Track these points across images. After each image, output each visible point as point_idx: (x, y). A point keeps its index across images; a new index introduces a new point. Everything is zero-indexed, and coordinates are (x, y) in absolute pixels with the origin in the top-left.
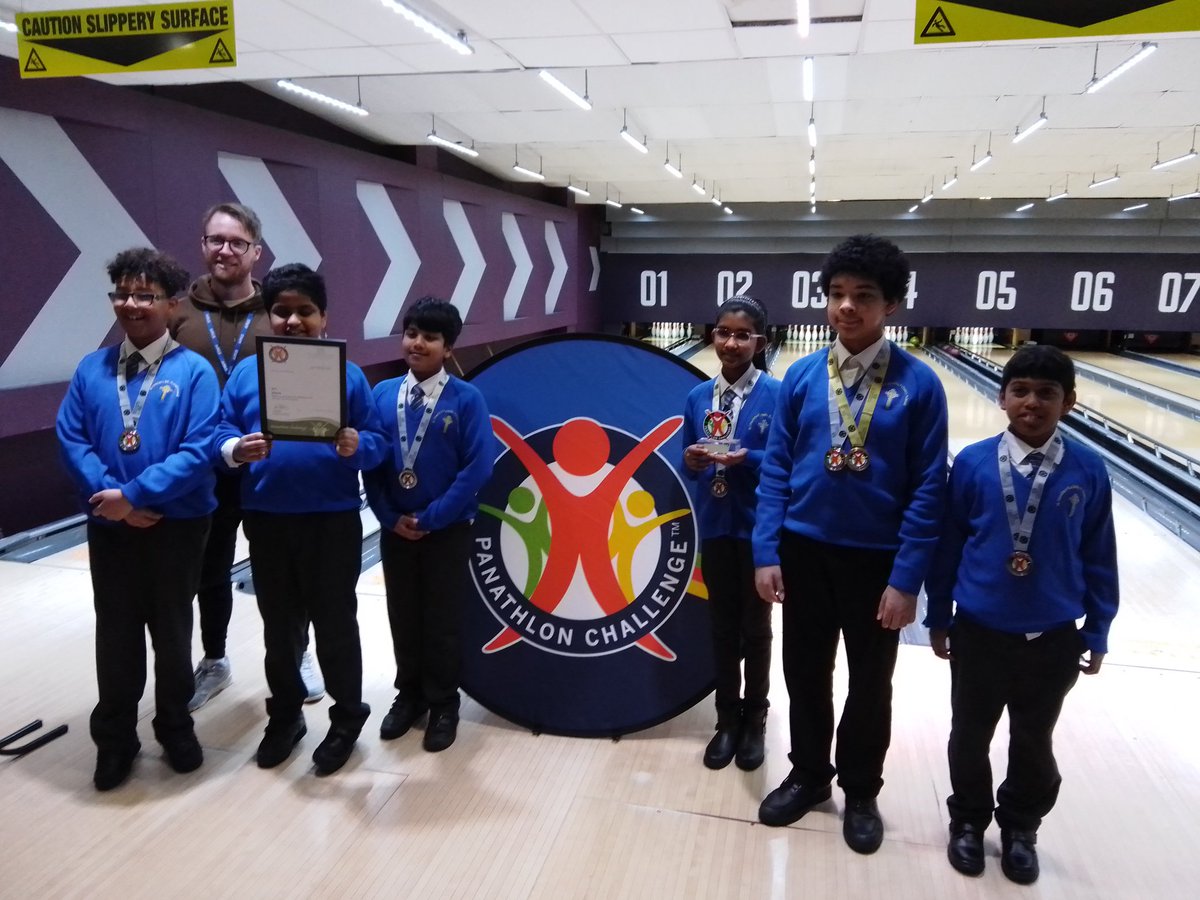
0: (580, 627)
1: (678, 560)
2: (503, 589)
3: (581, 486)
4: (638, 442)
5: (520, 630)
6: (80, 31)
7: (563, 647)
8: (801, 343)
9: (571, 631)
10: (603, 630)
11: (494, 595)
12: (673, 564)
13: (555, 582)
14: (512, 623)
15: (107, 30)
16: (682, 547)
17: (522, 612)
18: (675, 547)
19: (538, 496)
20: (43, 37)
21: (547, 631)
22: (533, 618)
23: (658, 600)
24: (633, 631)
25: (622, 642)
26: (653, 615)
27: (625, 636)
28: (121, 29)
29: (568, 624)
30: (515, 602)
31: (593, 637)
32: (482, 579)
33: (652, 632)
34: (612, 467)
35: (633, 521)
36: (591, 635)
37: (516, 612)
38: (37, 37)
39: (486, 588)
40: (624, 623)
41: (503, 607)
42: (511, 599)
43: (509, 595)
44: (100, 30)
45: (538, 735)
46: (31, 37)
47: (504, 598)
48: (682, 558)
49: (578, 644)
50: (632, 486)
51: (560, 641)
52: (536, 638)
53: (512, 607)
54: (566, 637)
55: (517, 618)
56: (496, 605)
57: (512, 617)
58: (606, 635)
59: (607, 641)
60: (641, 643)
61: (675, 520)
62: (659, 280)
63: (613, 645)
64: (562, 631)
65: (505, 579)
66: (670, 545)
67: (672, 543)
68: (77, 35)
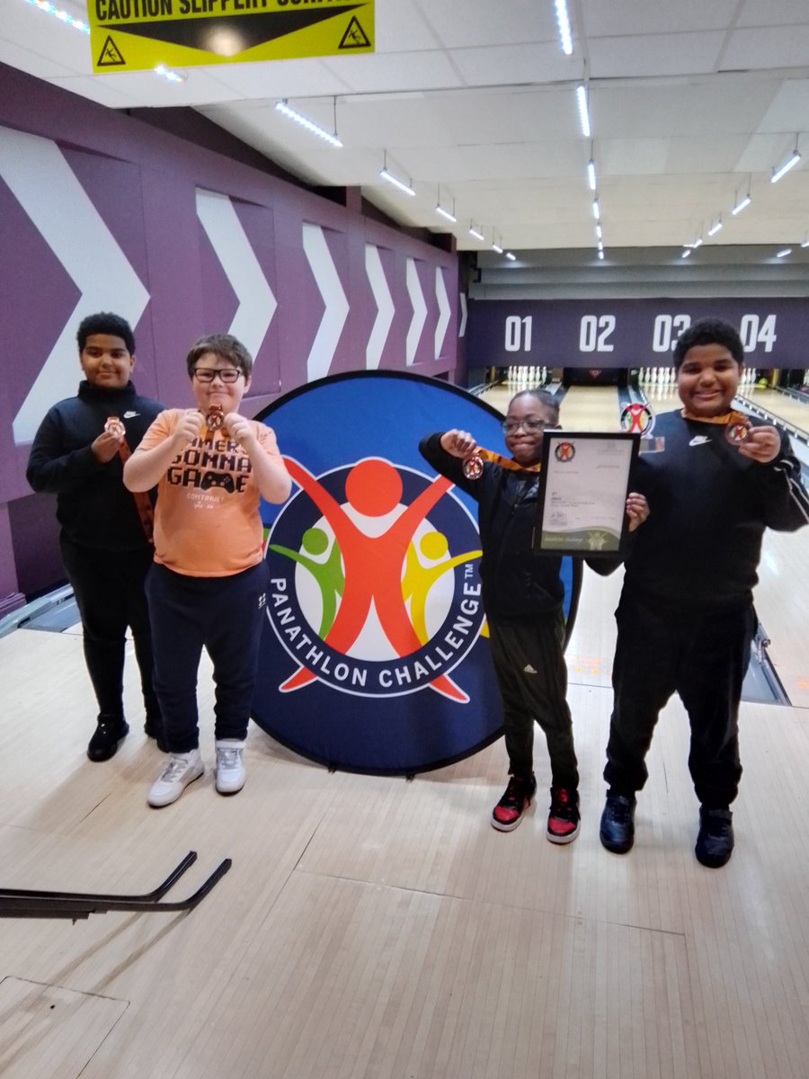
0: (373, 668)
1: (472, 603)
2: (298, 629)
3: (373, 527)
4: (430, 483)
5: (316, 670)
6: (170, 12)
7: (358, 687)
8: (653, 385)
9: (365, 672)
10: (397, 671)
11: (289, 635)
12: (467, 606)
13: (350, 623)
14: (308, 663)
15: (205, 10)
16: (475, 589)
17: (317, 652)
18: (469, 589)
19: (332, 537)
20: (122, 21)
21: (342, 672)
22: (328, 659)
23: (452, 642)
24: (427, 673)
25: (415, 683)
26: (446, 658)
27: (418, 677)
28: (224, 7)
29: (361, 665)
30: (310, 643)
31: (386, 678)
32: (277, 620)
33: (446, 674)
34: (405, 508)
35: (426, 563)
36: (385, 676)
37: (312, 653)
38: (114, 21)
39: (282, 628)
40: (417, 665)
41: (299, 647)
42: (306, 640)
43: (304, 636)
44: (196, 10)
45: (334, 771)
46: (107, 22)
47: (299, 639)
48: (475, 600)
49: (372, 685)
50: (425, 528)
51: (354, 682)
52: (331, 678)
53: (307, 648)
54: (360, 677)
55: (312, 658)
56: (292, 645)
57: (308, 657)
58: (399, 676)
59: (400, 682)
60: (434, 685)
61: (469, 562)
62: (523, 326)
63: (406, 686)
64: (356, 671)
65: (300, 619)
66: (463, 586)
67: (466, 585)
68: (166, 17)
